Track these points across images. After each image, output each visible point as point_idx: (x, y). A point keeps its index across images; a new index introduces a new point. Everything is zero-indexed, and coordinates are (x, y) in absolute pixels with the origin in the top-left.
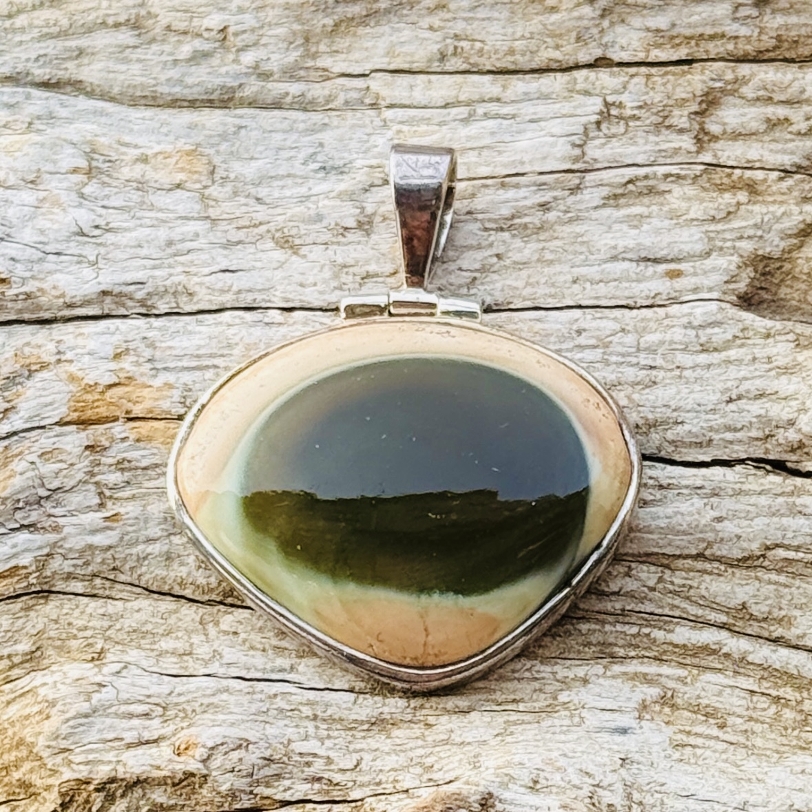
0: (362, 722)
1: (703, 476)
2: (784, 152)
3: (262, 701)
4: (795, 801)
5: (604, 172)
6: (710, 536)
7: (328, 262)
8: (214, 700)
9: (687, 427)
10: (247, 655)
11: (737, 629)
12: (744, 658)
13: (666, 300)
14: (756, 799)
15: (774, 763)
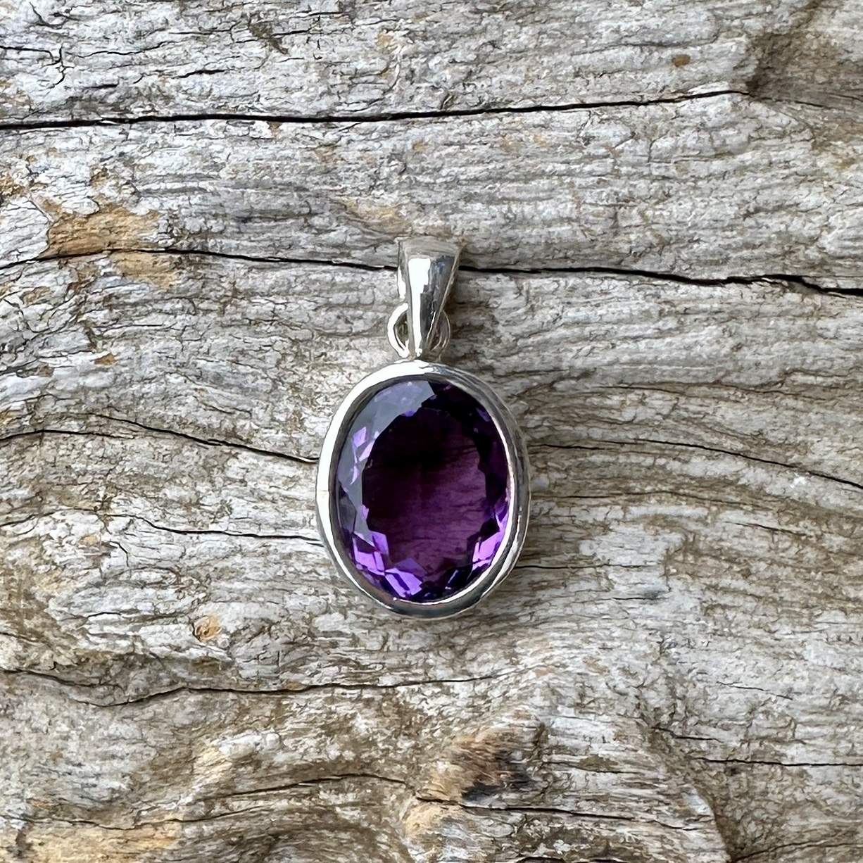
1: (720, 297)
3: (277, 563)
6: (730, 366)
7: (313, 59)
8: (228, 563)
9: (703, 246)
10: (255, 508)
11: (754, 456)
12: (761, 488)
13: (675, 93)
14: (799, 685)
15: (807, 625)
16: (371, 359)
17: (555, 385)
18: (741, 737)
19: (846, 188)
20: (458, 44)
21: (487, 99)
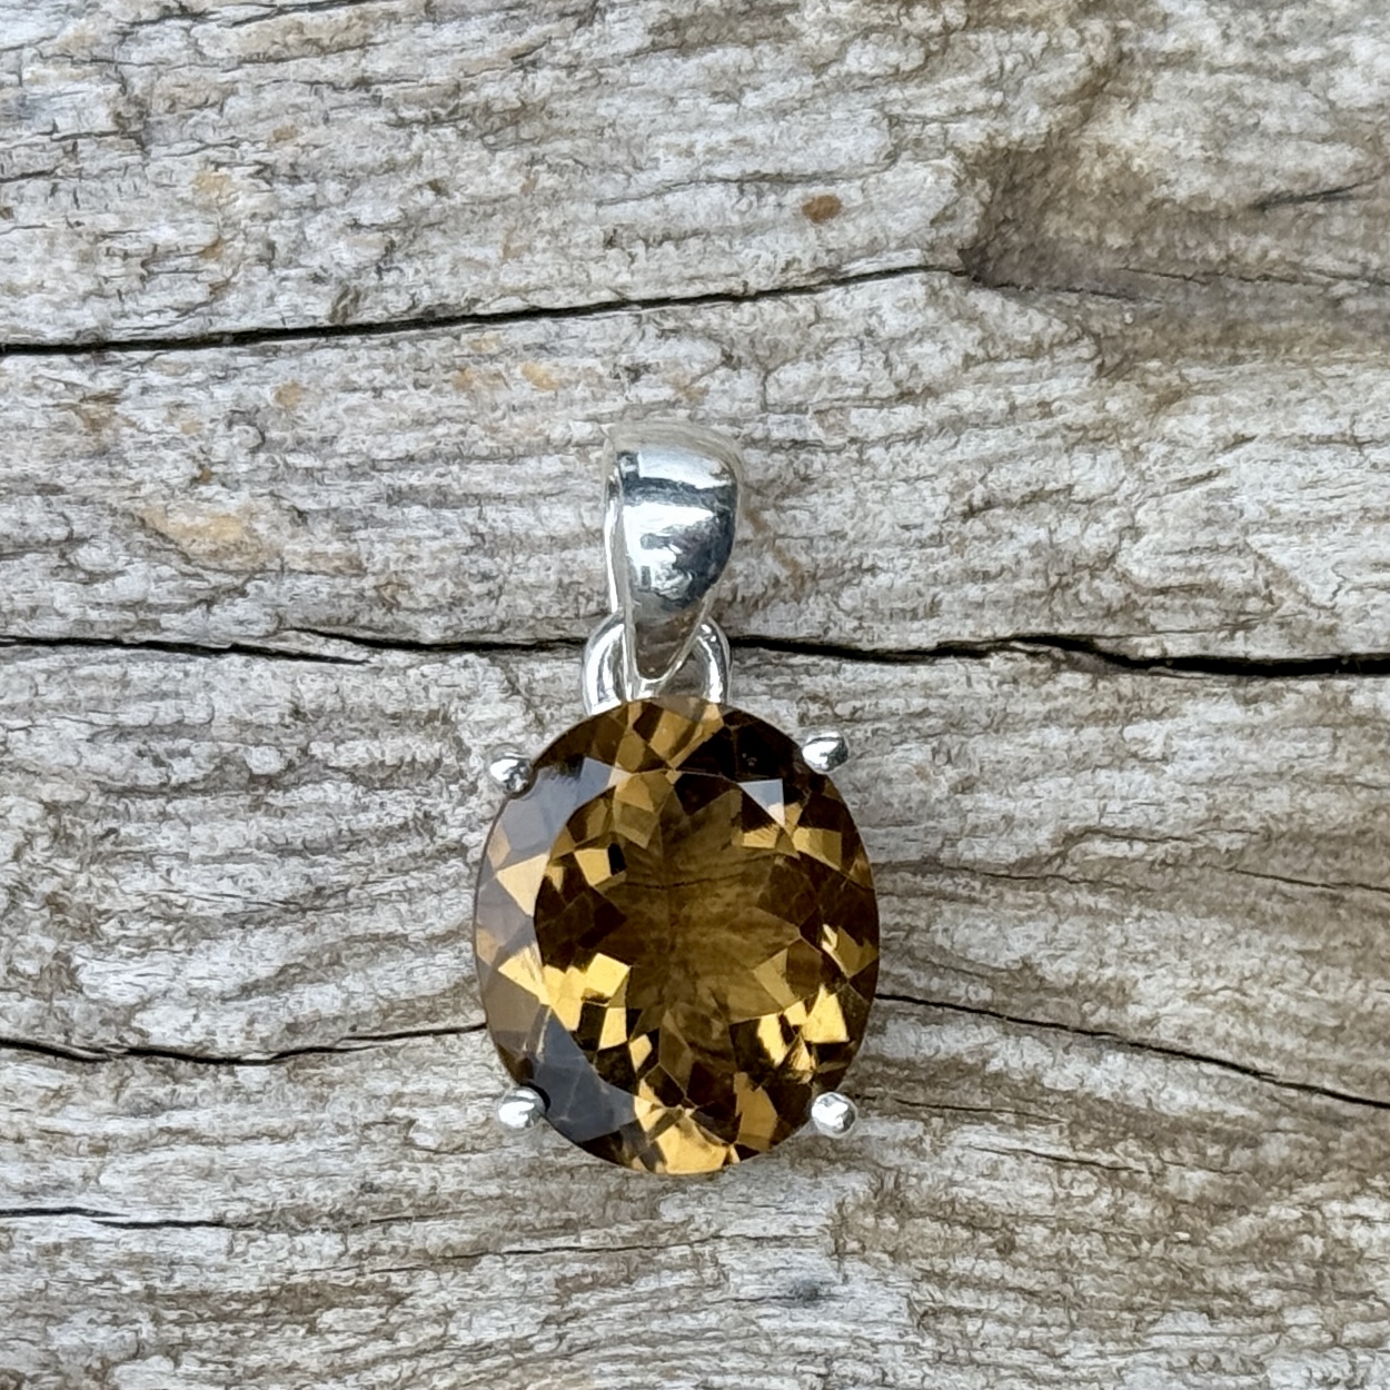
0: (251, 1300)
1: (925, 685)
3: (33, 1264)
7: (64, 227)
11: (1015, 1014)
12: (1034, 1080)
13: (812, 274)
15: (1130, 1341)
16: (213, 839)
19: (1164, 449)
20: (366, 190)
21: (427, 298)
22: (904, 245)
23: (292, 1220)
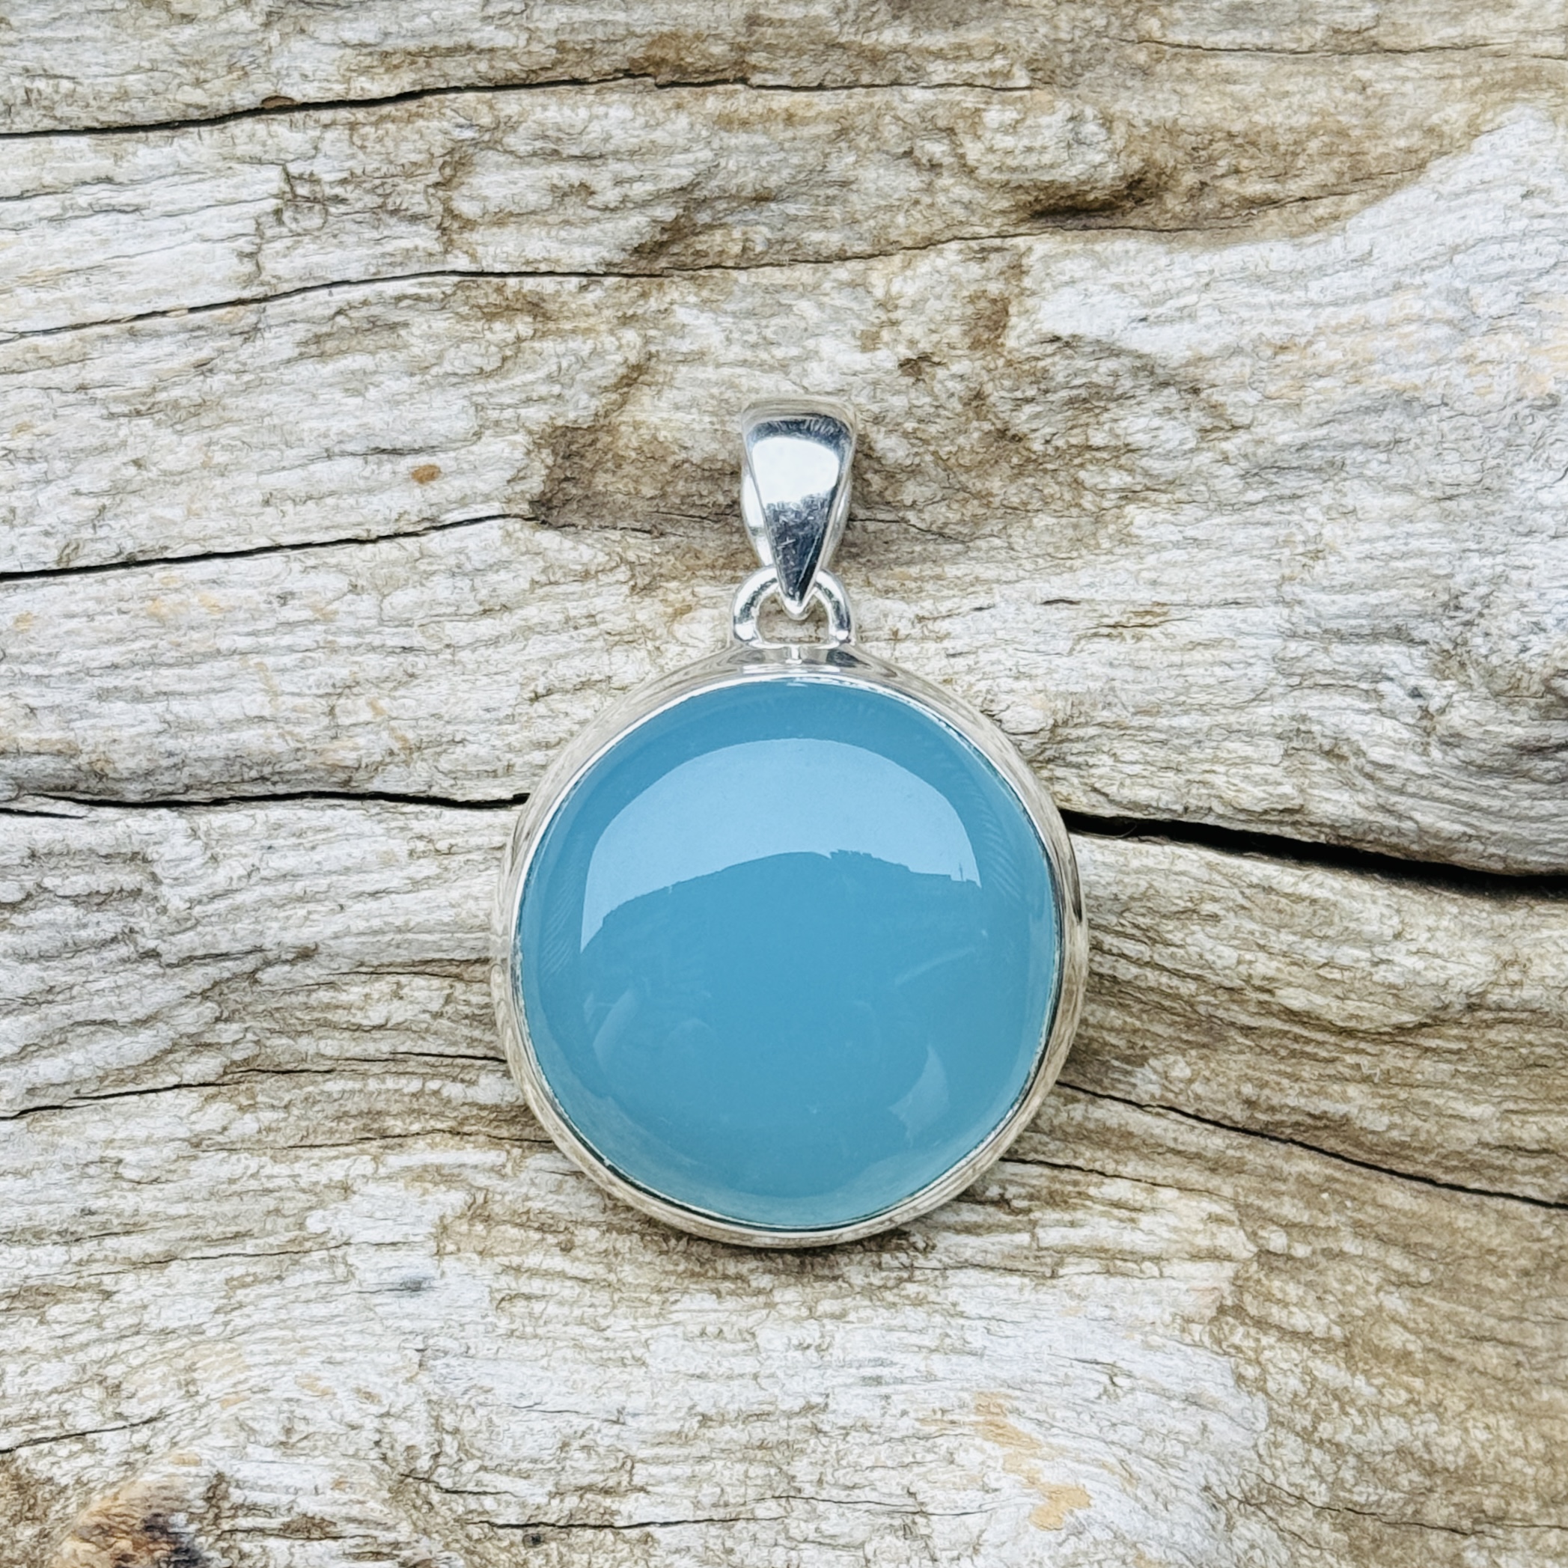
2: (584, 242)
4: (696, 1398)
5: (297, 298)
13: (418, 522)
14: (635, 1403)
15: (657, 1316)
17: (259, 975)
18: (550, 1487)
19: (678, 649)
20: (83, 466)
21: (130, 547)
22: (487, 498)
23: (29, 1237)
